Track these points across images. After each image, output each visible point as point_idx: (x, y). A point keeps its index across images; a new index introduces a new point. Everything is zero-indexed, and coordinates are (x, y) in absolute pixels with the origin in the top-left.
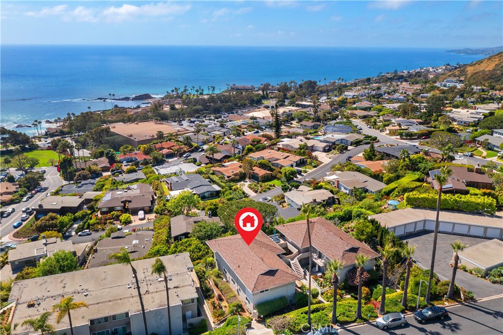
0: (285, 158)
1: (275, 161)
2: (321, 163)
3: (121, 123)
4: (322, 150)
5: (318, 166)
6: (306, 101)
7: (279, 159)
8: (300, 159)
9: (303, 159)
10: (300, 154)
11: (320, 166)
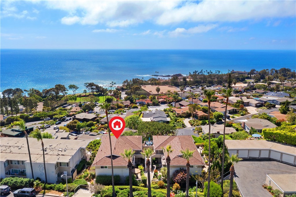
0: (222, 108)
1: (214, 108)
2: (249, 113)
3: (150, 85)
4: (254, 105)
5: (245, 115)
6: (276, 80)
7: (217, 108)
8: (233, 109)
9: (236, 109)
10: (236, 107)
11: (247, 115)
